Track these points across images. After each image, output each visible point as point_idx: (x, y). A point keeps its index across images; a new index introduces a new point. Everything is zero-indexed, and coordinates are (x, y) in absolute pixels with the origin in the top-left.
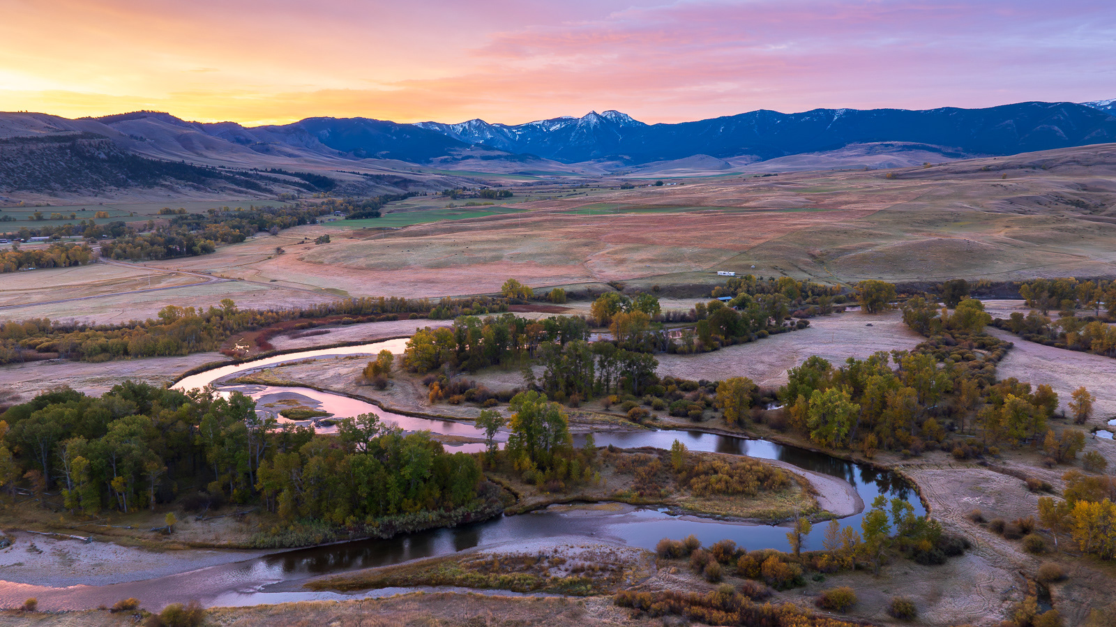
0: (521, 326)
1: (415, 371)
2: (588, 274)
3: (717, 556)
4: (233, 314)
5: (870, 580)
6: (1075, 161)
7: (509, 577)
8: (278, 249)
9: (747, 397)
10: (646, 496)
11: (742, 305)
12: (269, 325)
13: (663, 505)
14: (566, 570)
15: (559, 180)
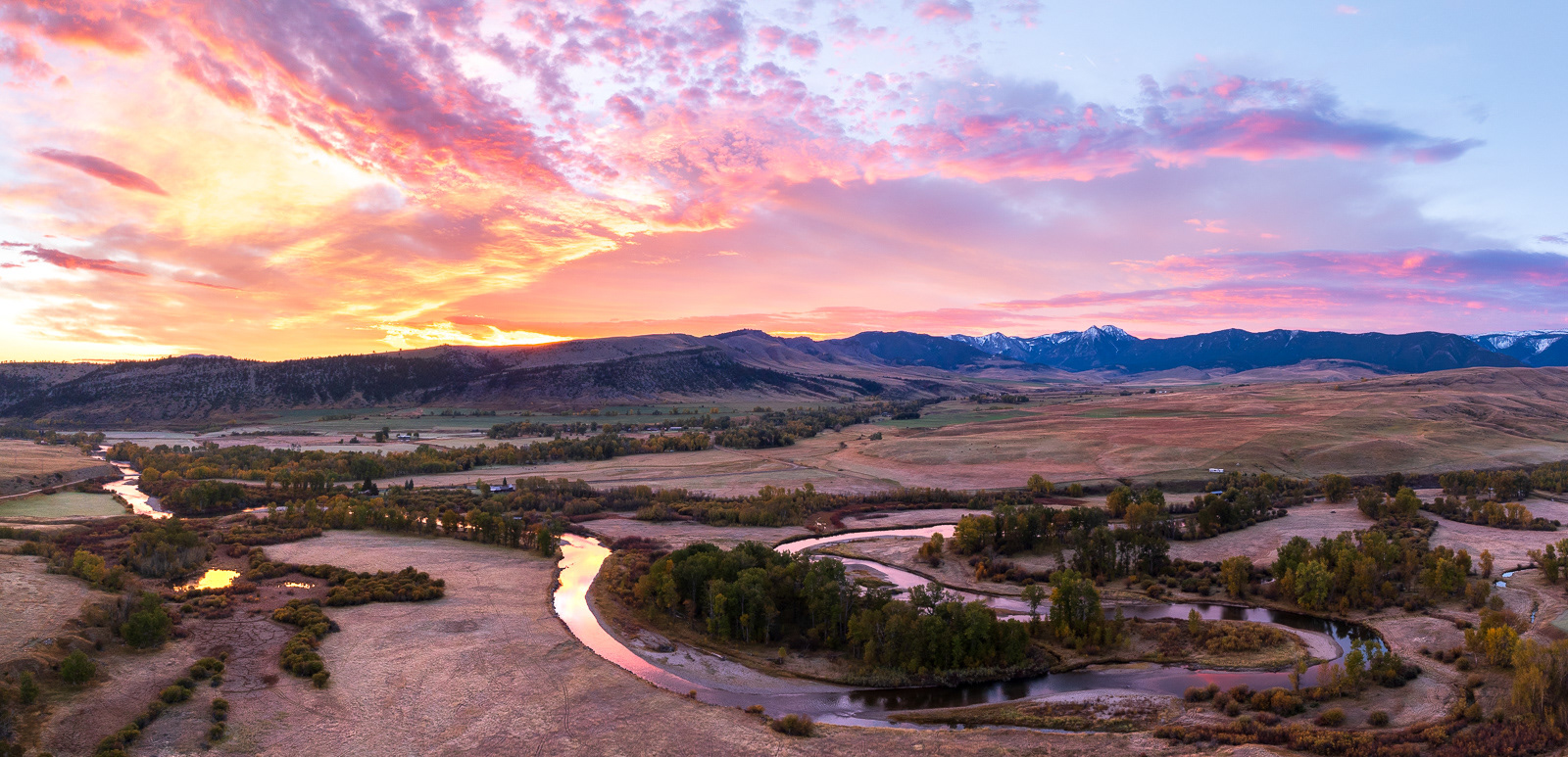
0: (1050, 515)
1: (961, 553)
2: (1100, 471)
3: (1234, 696)
4: (814, 495)
5: (1354, 702)
6: (1464, 380)
7: (1062, 719)
8: (842, 444)
9: (1246, 574)
10: (1171, 656)
11: (1232, 498)
12: (839, 507)
13: (1184, 663)
14: (1110, 714)
15: (1066, 387)
